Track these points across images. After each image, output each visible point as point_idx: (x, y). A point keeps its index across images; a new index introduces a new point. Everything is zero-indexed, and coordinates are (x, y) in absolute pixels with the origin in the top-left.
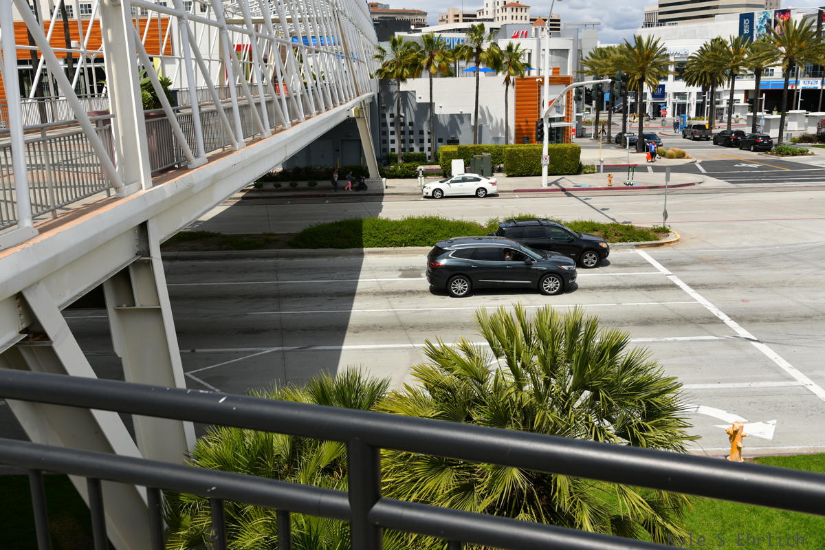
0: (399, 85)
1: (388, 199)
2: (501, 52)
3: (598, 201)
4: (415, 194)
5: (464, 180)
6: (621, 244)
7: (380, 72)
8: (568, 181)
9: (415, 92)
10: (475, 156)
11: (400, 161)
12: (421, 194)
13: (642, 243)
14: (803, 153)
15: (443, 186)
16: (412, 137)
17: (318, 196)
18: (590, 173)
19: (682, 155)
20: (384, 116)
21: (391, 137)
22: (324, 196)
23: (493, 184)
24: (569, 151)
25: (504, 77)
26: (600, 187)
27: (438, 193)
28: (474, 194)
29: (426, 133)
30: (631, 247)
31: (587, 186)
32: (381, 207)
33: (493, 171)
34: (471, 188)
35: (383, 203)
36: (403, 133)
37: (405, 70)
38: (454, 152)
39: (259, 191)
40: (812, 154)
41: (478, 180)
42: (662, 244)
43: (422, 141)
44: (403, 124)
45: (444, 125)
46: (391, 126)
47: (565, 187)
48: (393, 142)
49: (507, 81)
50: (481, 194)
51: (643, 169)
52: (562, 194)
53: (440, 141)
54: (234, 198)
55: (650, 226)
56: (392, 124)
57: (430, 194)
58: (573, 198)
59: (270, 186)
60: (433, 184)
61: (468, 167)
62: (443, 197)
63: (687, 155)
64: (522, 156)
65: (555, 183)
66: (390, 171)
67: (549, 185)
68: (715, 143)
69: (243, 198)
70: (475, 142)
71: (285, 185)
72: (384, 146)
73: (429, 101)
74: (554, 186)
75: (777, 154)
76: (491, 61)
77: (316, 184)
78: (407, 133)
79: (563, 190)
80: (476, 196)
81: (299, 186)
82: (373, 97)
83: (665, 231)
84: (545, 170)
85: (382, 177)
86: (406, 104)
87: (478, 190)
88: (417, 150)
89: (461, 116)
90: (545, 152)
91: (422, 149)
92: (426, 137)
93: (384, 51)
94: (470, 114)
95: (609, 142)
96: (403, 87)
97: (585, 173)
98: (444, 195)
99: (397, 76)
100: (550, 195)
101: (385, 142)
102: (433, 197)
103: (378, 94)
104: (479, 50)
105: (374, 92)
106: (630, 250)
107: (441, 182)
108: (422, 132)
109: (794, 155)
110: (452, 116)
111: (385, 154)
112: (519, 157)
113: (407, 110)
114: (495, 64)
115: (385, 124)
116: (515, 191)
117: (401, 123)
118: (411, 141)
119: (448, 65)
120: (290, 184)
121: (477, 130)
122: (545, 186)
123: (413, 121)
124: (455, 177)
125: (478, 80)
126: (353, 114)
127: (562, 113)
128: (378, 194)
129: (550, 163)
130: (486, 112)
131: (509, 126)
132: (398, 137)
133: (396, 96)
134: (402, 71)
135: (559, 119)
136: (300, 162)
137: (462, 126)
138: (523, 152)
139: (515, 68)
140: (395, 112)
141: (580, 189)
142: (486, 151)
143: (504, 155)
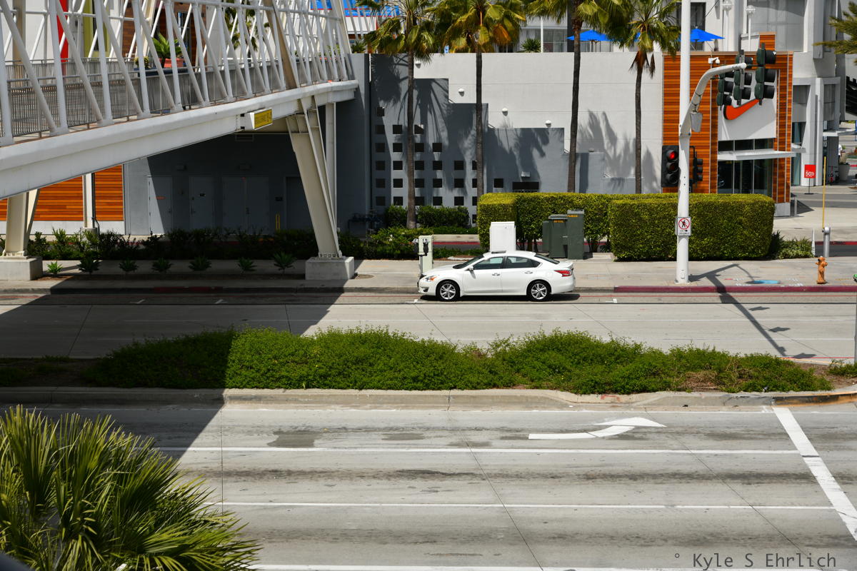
0: (411, 66)
1: (346, 300)
3: (773, 313)
4: (407, 291)
5: (506, 264)
6: (747, 394)
7: (371, 37)
8: (736, 273)
9: (447, 80)
10: (553, 216)
11: (411, 224)
12: (415, 291)
13: (792, 393)
15: (459, 275)
16: (440, 174)
17: (207, 290)
18: (798, 256)
20: (381, 129)
21: (395, 174)
22: (219, 290)
23: (564, 273)
24: (747, 208)
25: (633, 55)
26: (799, 285)
27: (448, 290)
28: (524, 293)
29: (469, 167)
30: (767, 402)
31: (773, 283)
32: (323, 313)
33: (594, 248)
34: (517, 279)
35: (332, 308)
36: (420, 165)
37: (426, 35)
38: (505, 207)
39: (92, 278)
41: (533, 264)
42: (836, 397)
43: (459, 183)
44: (420, 147)
45: (507, 149)
46: (394, 151)
47: (726, 283)
48: (398, 183)
49: (640, 61)
50: (538, 293)
52: (716, 296)
53: (499, 183)
54: (34, 291)
55: (827, 362)
56: (397, 148)
57: (432, 291)
58: (731, 306)
59: (116, 268)
60: (446, 271)
61: (524, 241)
62: (458, 298)
65: (711, 275)
66: (371, 244)
67: (692, 278)
69: (54, 290)
70: (571, 187)
71: (144, 267)
72: (379, 192)
73: (475, 102)
74: (706, 282)
76: (604, 20)
77: (207, 266)
78: (428, 166)
79: (721, 289)
80: (528, 298)
81: (170, 269)
82: (357, 91)
83: (855, 373)
84: (682, 248)
85: (346, 254)
86: (426, 105)
87: (532, 285)
89: (544, 133)
90: (683, 210)
91: (459, 201)
92: (470, 174)
94: (562, 130)
96: (422, 71)
97: (786, 256)
98: (461, 294)
99: (407, 48)
100: (686, 299)
101: (382, 183)
102: (437, 298)
103: (369, 86)
105: (359, 81)
106: (764, 407)
107: (457, 267)
108: (460, 165)
110: (526, 130)
111: (381, 209)
112: (641, 219)
113: (430, 117)
115: (382, 147)
116: (617, 290)
117: (417, 145)
118: (438, 183)
119: (515, 24)
121: (578, 161)
122: (683, 281)
123: (446, 142)
124: (487, 256)
125: (577, 59)
126: (252, 124)
127: (770, 131)
128: (327, 290)
129: (696, 235)
130: (603, 126)
131: (648, 154)
132: (410, 174)
133: (404, 86)
134: (419, 38)
135: (762, 144)
136: (200, 221)
137: (544, 148)
138: (650, 209)
139: (653, 33)
140: (404, 122)
141: (756, 288)
142: (578, 208)
143: (611, 215)
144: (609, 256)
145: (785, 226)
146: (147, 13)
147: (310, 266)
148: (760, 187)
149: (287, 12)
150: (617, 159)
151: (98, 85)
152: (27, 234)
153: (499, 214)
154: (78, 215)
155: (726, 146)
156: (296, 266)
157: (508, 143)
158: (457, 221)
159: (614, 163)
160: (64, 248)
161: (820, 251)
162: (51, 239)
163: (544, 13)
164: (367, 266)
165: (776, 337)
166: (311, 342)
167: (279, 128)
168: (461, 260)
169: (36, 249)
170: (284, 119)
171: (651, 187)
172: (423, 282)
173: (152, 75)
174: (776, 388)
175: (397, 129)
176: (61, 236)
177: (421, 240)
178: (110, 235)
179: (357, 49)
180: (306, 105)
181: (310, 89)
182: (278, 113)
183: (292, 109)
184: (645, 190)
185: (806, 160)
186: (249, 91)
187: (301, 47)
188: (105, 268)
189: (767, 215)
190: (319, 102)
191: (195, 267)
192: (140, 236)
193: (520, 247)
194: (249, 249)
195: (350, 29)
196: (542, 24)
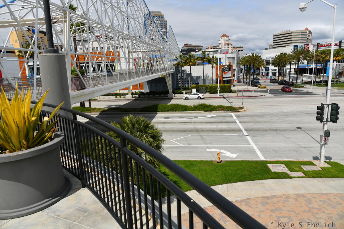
0: (181, 68)
1: (173, 100)
2: (210, 58)
3: (231, 100)
4: (182, 98)
5: (195, 94)
6: (227, 111)
7: (176, 64)
8: (226, 95)
9: (186, 70)
10: (201, 88)
11: (182, 89)
13: (233, 111)
14: (302, 87)
15: (188, 96)
16: (186, 83)
19: (265, 88)
20: (178, 77)
21: (180, 83)
22: (156, 99)
23: (202, 95)
24: (227, 86)
26: (234, 96)
27: (187, 98)
29: (189, 81)
30: (230, 112)
31: (231, 96)
32: (170, 101)
33: (206, 92)
34: (196, 97)
35: (171, 101)
36: (183, 81)
38: (194, 87)
39: (140, 97)
40: (305, 87)
41: (198, 94)
42: (239, 111)
43: (188, 84)
44: (183, 79)
47: (224, 96)
48: (180, 84)
49: (212, 66)
50: (199, 98)
51: (251, 91)
52: (223, 98)
53: (193, 84)
54: (132, 99)
55: (238, 107)
56: (180, 79)
57: (185, 98)
58: (225, 99)
59: (143, 96)
60: (186, 96)
61: (197, 91)
62: (188, 99)
63: (267, 87)
64: (213, 88)
65: (222, 95)
66: (176, 92)
67: (220, 96)
68: (278, 84)
69: (135, 99)
70: (203, 84)
71: (146, 96)
73: (190, 72)
74: (222, 96)
75: (294, 87)
76: (208, 61)
77: (155, 95)
78: (184, 81)
79: (224, 97)
80: (198, 99)
82: (174, 71)
83: (242, 108)
84: (218, 92)
85: (173, 94)
86: (184, 73)
87: (198, 97)
88: (187, 86)
89: (199, 77)
90: (218, 87)
91: (188, 86)
92: (190, 82)
93: (178, 59)
94: (202, 76)
95: (246, 84)
96: (183, 69)
97: (233, 93)
99: (181, 66)
100: (219, 99)
101: (178, 84)
102: (185, 99)
103: (176, 71)
104: (204, 58)
105: (174, 70)
108: (188, 81)
109: (299, 87)
110: (197, 76)
111: (178, 87)
113: (184, 75)
114: (209, 61)
115: (178, 79)
116: (210, 98)
118: (185, 84)
119: (195, 62)
120: (148, 96)
121: (204, 80)
122: (219, 96)
123: (186, 78)
124: (192, 93)
125: (204, 66)
126: (160, 76)
127: (230, 76)
128: (171, 98)
129: (220, 90)
130: (207, 75)
131: (214, 79)
132: (182, 83)
133: (181, 71)
134: (182, 64)
135: (229, 77)
136: (154, 90)
137: (200, 79)
138: (214, 86)
139: (214, 63)
140: (181, 76)
141: (228, 97)
142: (204, 87)
143: (209, 87)
144: (209, 93)
145: (232, 88)
146: (146, 62)
147: (168, 95)
148: (229, 83)
149: (165, 61)
150: (209, 79)
151: (140, 72)
152: (131, 92)
153: (194, 88)
154: (138, 89)
155: (224, 78)
156: (167, 95)
157: (195, 78)
158: (188, 89)
159: (209, 80)
160: (136, 94)
161: (237, 92)
162: (134, 92)
163: (199, 60)
164: (176, 95)
165: (231, 103)
166: (169, 105)
167: (164, 77)
168: (189, 94)
169: (132, 94)
170: (164, 76)
171: (214, 84)
172: (184, 97)
173: (147, 70)
174: (231, 110)
175: (180, 76)
176: (135, 92)
177: (183, 91)
178: (142, 92)
179: (174, 66)
180: (167, 74)
181: (168, 71)
182: (164, 75)
183: (166, 74)
184: (213, 84)
185: (235, 79)
186: (160, 72)
187: (167, 66)
188: (141, 96)
189: (230, 87)
190: (169, 73)
191: (153, 96)
192: (146, 92)
193: (196, 92)
194: (160, 93)
195: (173, 63)
196: (199, 62)
